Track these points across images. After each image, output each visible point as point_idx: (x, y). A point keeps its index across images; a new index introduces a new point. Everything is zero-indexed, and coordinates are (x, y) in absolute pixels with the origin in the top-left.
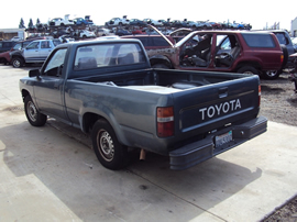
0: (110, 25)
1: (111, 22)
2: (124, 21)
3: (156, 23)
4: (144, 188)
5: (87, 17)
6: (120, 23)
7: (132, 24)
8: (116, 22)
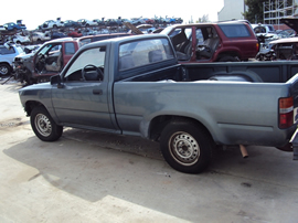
0: (43, 28)
1: (45, 26)
2: (58, 24)
3: (91, 23)
4: (248, 185)
5: (19, 21)
6: (55, 26)
7: (67, 26)
8: (51, 25)
